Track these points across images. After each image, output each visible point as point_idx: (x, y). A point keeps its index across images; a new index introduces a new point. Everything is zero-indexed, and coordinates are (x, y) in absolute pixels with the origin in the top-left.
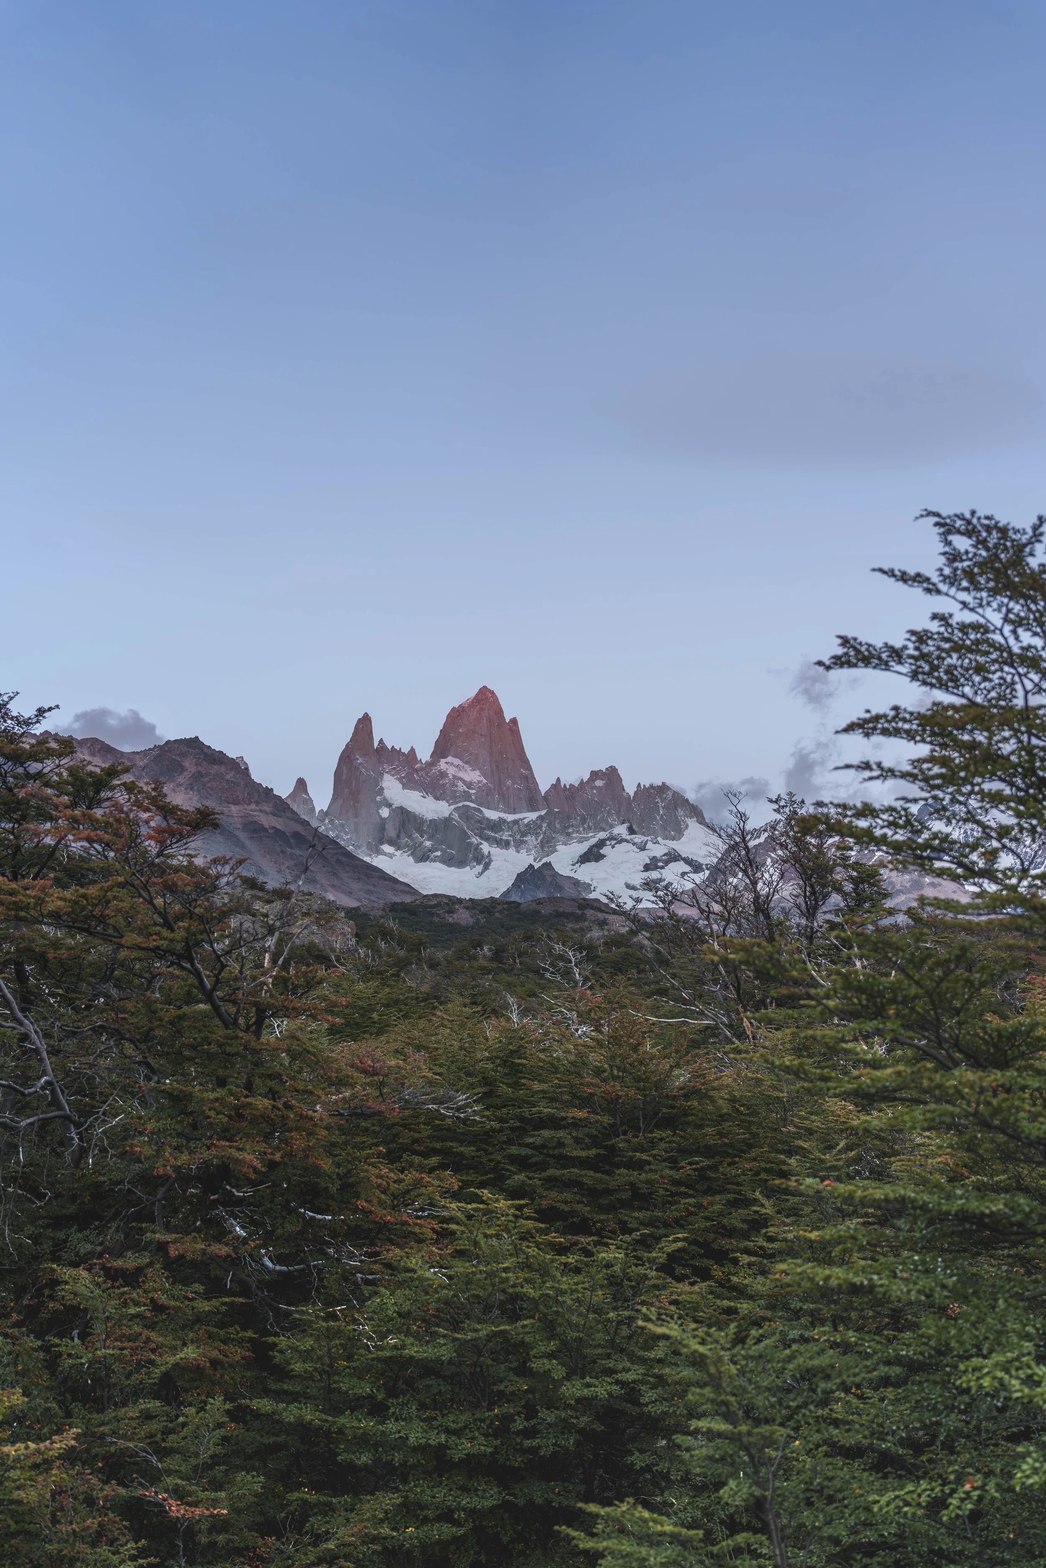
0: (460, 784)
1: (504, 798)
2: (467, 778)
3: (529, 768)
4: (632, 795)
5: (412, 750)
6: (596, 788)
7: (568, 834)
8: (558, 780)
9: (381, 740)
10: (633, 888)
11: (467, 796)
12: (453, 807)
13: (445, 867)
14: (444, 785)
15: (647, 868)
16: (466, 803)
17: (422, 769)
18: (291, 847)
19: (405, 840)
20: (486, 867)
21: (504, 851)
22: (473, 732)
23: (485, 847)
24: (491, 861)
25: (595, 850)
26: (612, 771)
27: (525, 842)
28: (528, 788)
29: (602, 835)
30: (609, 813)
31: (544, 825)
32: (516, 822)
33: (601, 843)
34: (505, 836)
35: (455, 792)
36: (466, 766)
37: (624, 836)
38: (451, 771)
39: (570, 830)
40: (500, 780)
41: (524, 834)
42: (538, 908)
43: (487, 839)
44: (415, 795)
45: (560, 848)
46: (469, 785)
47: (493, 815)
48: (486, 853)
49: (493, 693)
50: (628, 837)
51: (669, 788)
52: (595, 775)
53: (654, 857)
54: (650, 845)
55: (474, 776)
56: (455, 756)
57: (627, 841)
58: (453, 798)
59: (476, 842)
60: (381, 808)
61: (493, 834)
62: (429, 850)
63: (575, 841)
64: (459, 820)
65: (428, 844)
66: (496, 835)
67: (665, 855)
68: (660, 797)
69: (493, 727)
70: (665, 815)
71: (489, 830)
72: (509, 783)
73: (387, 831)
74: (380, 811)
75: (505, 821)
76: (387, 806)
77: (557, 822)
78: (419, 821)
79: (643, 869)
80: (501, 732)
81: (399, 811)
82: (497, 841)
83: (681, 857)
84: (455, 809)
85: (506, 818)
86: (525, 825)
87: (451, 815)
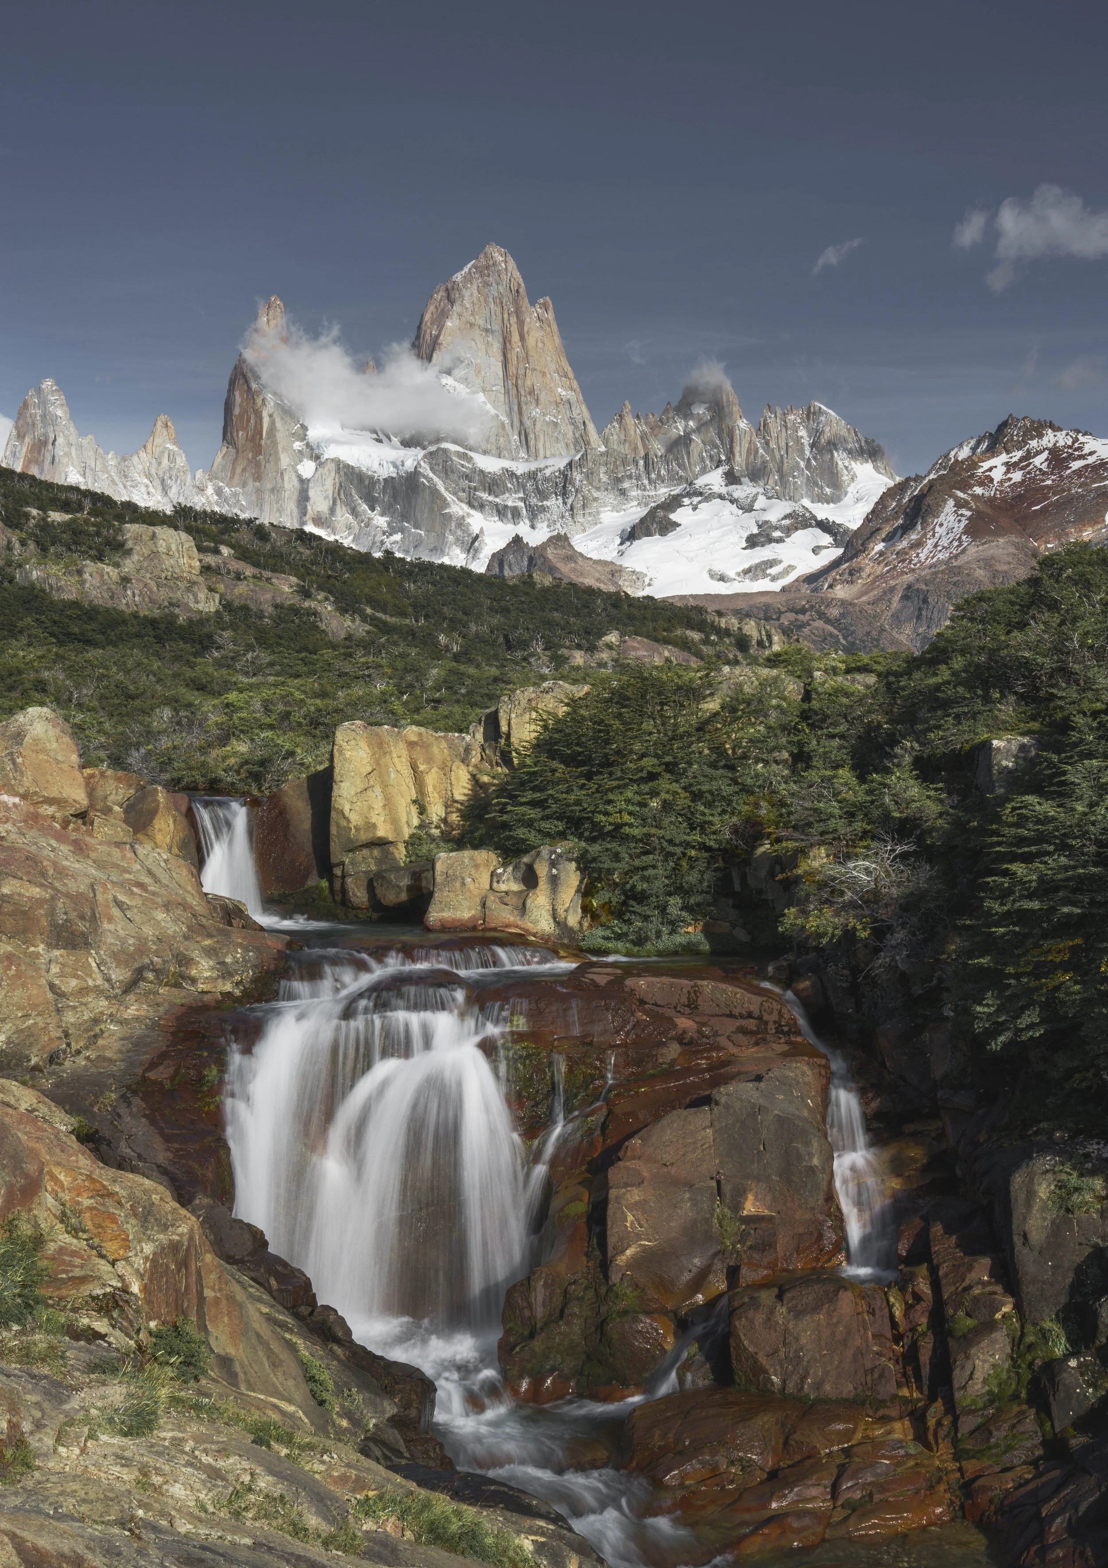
6: (692, 416)
7: (623, 492)
10: (722, 578)
12: (423, 454)
15: (752, 542)
16: (444, 445)
19: (343, 517)
23: (477, 522)
24: (483, 545)
25: (660, 513)
27: (544, 509)
29: (677, 491)
31: (579, 477)
32: (532, 475)
33: (673, 503)
34: (512, 500)
37: (716, 489)
39: (626, 485)
40: (520, 407)
41: (542, 495)
43: (481, 507)
47: (490, 465)
48: (478, 532)
50: (724, 490)
53: (766, 522)
54: (760, 502)
57: (721, 497)
59: (461, 513)
60: (301, 461)
61: (491, 498)
62: (384, 533)
63: (635, 503)
64: (431, 475)
65: (381, 521)
66: (497, 500)
67: (785, 518)
68: (806, 427)
69: (506, 316)
70: (815, 458)
71: (485, 491)
72: (536, 412)
73: (312, 501)
74: (299, 467)
75: (512, 475)
76: (311, 458)
77: (603, 469)
78: (367, 482)
79: (744, 545)
80: (521, 323)
81: (332, 466)
82: (499, 513)
83: (816, 520)
84: (425, 456)
85: (514, 469)
86: (546, 480)
87: (416, 468)
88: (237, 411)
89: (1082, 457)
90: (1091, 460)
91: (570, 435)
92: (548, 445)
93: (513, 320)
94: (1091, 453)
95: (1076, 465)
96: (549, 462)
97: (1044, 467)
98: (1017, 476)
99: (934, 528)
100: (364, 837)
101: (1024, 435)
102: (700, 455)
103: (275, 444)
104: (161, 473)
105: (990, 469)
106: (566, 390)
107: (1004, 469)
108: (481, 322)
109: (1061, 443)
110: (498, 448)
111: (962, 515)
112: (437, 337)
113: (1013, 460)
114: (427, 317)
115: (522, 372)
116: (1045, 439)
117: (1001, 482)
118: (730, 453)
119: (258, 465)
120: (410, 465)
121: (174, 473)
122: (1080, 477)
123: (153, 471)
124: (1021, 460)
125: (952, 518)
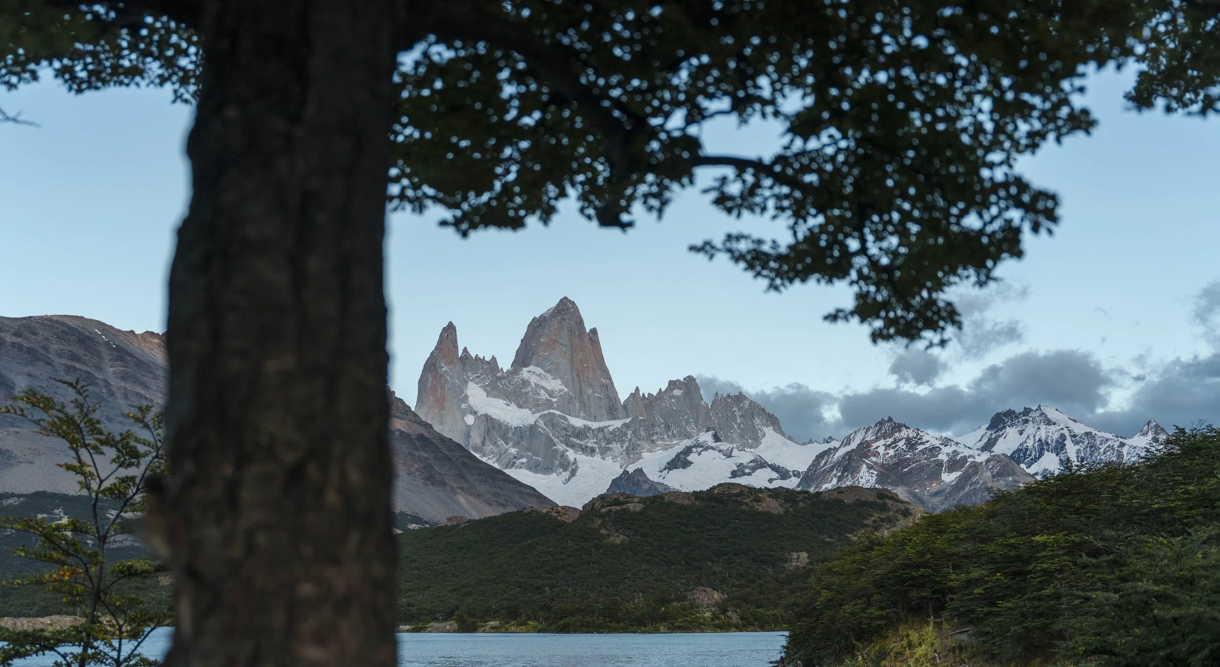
0: (542, 392)
1: (584, 406)
2: (549, 387)
3: (609, 378)
4: (709, 404)
5: (494, 359)
6: (674, 397)
7: (653, 442)
8: (637, 389)
9: (465, 350)
11: (549, 404)
12: (538, 415)
13: (531, 474)
14: (526, 393)
15: (734, 474)
16: (552, 411)
17: (503, 378)
18: (417, 450)
19: (489, 447)
20: (573, 473)
21: (589, 458)
22: (555, 341)
23: (571, 454)
24: (577, 468)
25: (682, 456)
26: (690, 380)
27: (610, 449)
28: (608, 397)
29: (687, 442)
30: (687, 422)
31: (630, 432)
32: (601, 430)
33: (688, 451)
34: (591, 443)
35: (538, 400)
36: (548, 375)
37: (710, 444)
38: (534, 380)
39: (655, 438)
40: (581, 388)
41: (609, 442)
42: (841, 497)
43: (573, 446)
44: (501, 402)
45: (645, 455)
46: (551, 394)
47: (577, 423)
48: (572, 460)
49: (573, 303)
50: (714, 445)
51: (745, 398)
52: (673, 384)
53: (741, 464)
54: (735, 452)
55: (555, 385)
56: (537, 365)
57: (712, 448)
58: (536, 406)
59: (563, 449)
60: (466, 415)
61: (578, 442)
62: (515, 458)
63: (660, 448)
64: (545, 427)
65: (513, 451)
66: (582, 442)
67: (751, 462)
68: (737, 406)
69: (573, 337)
70: (742, 423)
71: (575, 437)
72: (589, 391)
73: (472, 437)
74: (465, 418)
75: (589, 429)
76: (471, 413)
77: (642, 429)
78: (504, 428)
79: (730, 476)
80: (581, 342)
81: (484, 418)
82: (582, 448)
83: (768, 464)
84: (540, 416)
85: (590, 425)
86: (610, 433)
87: (535, 422)
88: (429, 385)
89: (922, 443)
90: (927, 445)
94: (927, 442)
95: (921, 447)
97: (904, 447)
98: (891, 452)
99: (858, 479)
101: (892, 431)
102: (678, 418)
103: (452, 405)
105: (877, 448)
106: (605, 379)
107: (884, 448)
108: (560, 340)
109: (911, 436)
110: (576, 412)
111: (872, 473)
113: (888, 443)
114: (528, 335)
116: (903, 433)
117: (884, 455)
120: (530, 421)
122: (924, 454)
124: (892, 443)
125: (867, 475)
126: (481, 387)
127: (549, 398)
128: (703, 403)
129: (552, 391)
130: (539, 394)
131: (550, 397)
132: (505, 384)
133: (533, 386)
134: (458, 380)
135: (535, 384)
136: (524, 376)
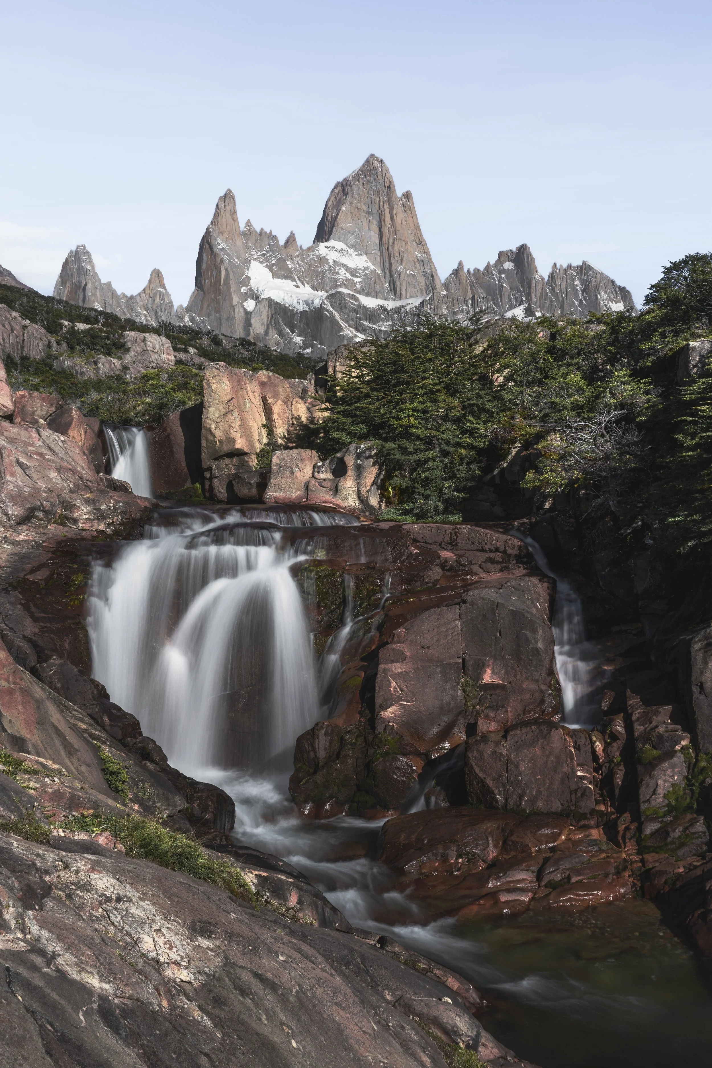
0: (342, 271)
1: (392, 285)
2: (351, 265)
3: (426, 252)
4: (546, 278)
5: (292, 236)
6: (504, 271)
8: (460, 264)
9: (248, 223)
14: (323, 273)
16: (344, 290)
17: (299, 255)
19: (273, 337)
22: (359, 209)
26: (523, 249)
28: (425, 275)
31: (429, 311)
32: (398, 310)
34: (384, 326)
35: (336, 280)
36: (351, 251)
38: (332, 256)
39: (460, 316)
40: (390, 265)
41: (404, 323)
44: (289, 284)
46: (353, 272)
47: (370, 302)
49: (382, 162)
51: (591, 269)
52: (503, 256)
55: (359, 262)
56: (339, 240)
58: (330, 285)
59: (350, 335)
60: (246, 300)
61: (370, 325)
62: (300, 348)
64: (331, 309)
65: (298, 340)
66: (375, 326)
68: (580, 279)
69: (381, 203)
70: (585, 300)
71: (366, 320)
72: (401, 268)
73: (253, 326)
74: (245, 304)
75: (385, 309)
76: (253, 298)
77: (444, 306)
78: (289, 314)
80: (391, 209)
81: (267, 303)
82: (375, 333)
84: (327, 297)
85: (386, 306)
86: (407, 313)
87: (321, 305)
88: (204, 266)
91: (423, 283)
92: (408, 290)
93: (386, 206)
96: (409, 301)
100: (226, 448)
102: (509, 297)
103: (229, 288)
104: (155, 307)
106: (421, 253)
108: (365, 207)
110: (376, 292)
112: (336, 217)
114: (329, 205)
115: (391, 241)
118: (529, 296)
119: (218, 302)
120: (317, 303)
121: (163, 307)
123: (150, 306)
126: (267, 266)
127: (349, 277)
128: (537, 277)
129: (355, 269)
130: (338, 274)
131: (353, 275)
132: (298, 263)
133: (331, 262)
134: (238, 259)
135: (334, 261)
136: (321, 252)
